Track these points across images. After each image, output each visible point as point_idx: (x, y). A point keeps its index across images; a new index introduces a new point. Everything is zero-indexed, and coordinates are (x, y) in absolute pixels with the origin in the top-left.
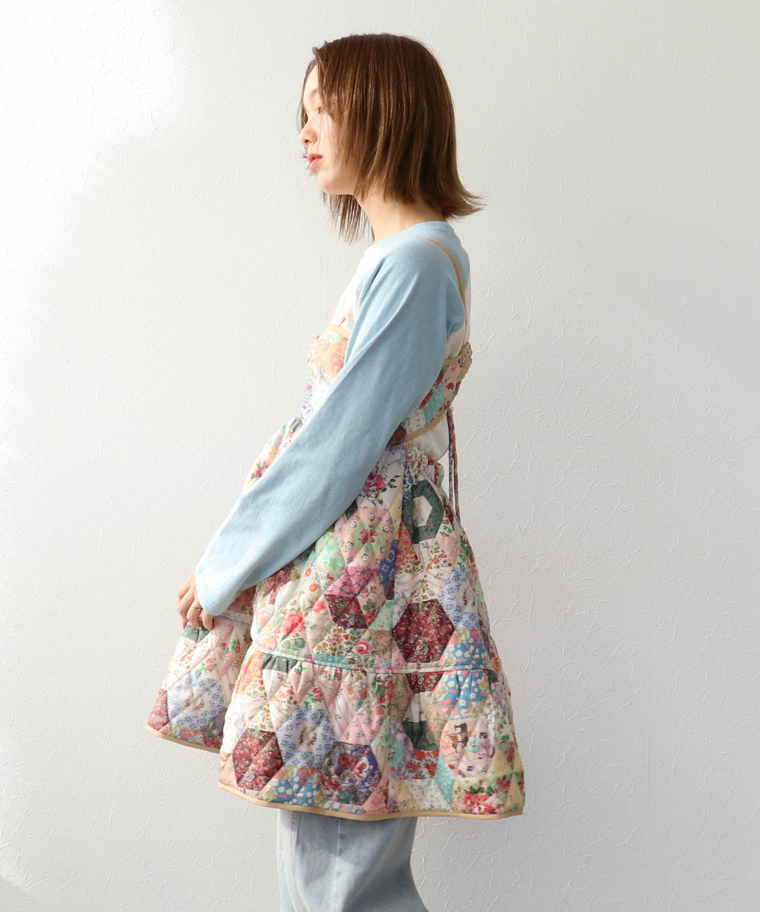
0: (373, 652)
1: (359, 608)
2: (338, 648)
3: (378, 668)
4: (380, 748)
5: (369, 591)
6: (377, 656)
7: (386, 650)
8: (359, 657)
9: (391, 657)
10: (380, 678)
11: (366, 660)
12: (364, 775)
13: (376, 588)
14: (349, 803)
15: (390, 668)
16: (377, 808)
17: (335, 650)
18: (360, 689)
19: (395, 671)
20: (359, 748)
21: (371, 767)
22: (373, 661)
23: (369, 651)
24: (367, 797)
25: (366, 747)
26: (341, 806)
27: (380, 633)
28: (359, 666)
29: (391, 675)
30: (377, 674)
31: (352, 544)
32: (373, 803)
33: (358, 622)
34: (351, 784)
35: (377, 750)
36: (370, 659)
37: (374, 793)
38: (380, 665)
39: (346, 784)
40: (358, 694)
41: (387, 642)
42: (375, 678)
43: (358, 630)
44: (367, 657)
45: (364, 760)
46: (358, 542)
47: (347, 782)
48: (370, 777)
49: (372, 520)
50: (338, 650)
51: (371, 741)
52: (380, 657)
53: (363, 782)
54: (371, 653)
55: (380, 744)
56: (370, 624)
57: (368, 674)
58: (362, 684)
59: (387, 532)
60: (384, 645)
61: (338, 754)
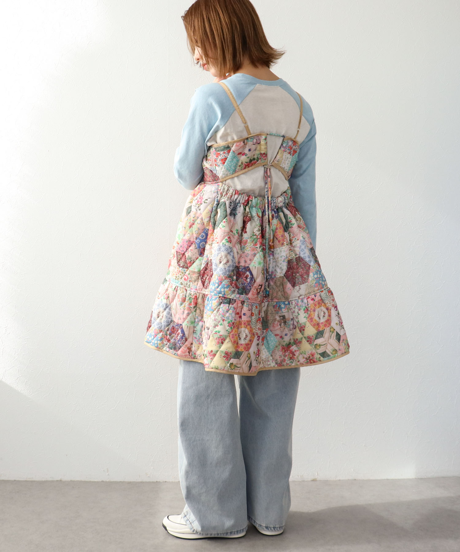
0: (190, 281)
1: (186, 259)
2: (178, 276)
3: (192, 289)
4: (186, 326)
5: (189, 251)
6: (192, 283)
7: (196, 281)
8: (184, 282)
9: (197, 284)
10: (191, 293)
11: (187, 284)
12: (179, 338)
13: (192, 250)
14: (172, 350)
15: (196, 290)
16: (184, 355)
17: (177, 277)
18: (182, 297)
19: (198, 291)
20: (178, 325)
21: (182, 335)
22: (189, 285)
23: (188, 280)
24: (179, 349)
25: (181, 325)
26: (169, 350)
27: (194, 272)
28: (184, 286)
29: (196, 293)
30: (191, 291)
31: (185, 228)
32: (182, 352)
33: (184, 265)
34: (174, 341)
35: (185, 327)
36: (188, 284)
37: (183, 347)
38: (192, 287)
39: (172, 341)
40: (181, 299)
41: (196, 277)
42: (190, 293)
43: (184, 269)
44: (187, 283)
45: (180, 331)
46: (187, 228)
47: (173, 340)
48: (181, 339)
49: (194, 218)
50: (178, 277)
51: (183, 322)
52: (193, 283)
53: (178, 341)
54: (189, 281)
55: (186, 324)
56: (190, 266)
57: (187, 291)
58: (183, 295)
59: (199, 224)
60: (194, 278)
61: (171, 326)
